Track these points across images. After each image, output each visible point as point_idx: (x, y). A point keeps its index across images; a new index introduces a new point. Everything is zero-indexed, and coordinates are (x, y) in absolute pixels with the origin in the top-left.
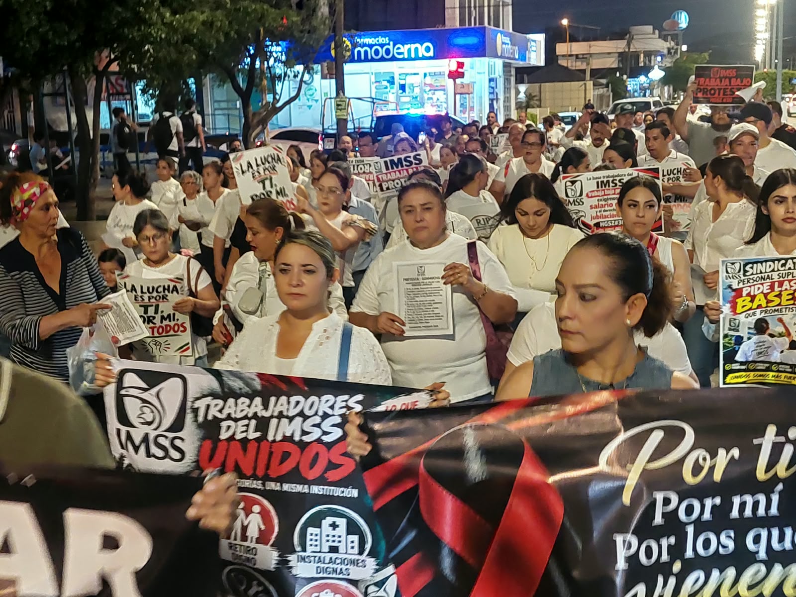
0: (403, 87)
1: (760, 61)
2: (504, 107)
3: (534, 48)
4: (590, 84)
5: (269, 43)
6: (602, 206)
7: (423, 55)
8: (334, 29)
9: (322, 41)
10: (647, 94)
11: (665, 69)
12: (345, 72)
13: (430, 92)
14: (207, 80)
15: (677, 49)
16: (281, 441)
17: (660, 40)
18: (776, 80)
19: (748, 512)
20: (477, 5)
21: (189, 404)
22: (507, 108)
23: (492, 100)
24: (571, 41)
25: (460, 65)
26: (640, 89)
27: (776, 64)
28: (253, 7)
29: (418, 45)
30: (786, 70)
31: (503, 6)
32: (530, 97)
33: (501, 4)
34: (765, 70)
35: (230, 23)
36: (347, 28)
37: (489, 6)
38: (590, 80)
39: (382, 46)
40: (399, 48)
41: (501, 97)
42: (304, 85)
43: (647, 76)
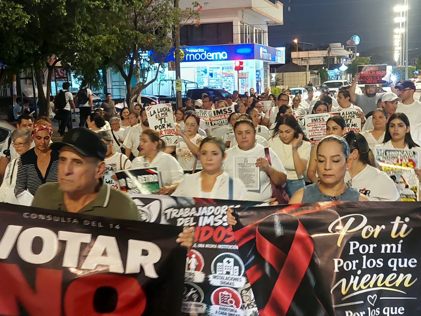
0: (211, 75)
1: (397, 61)
2: (264, 85)
3: (279, 55)
4: (309, 73)
5: (140, 51)
6: (314, 130)
7: (222, 58)
8: (175, 45)
9: (168, 51)
10: (339, 78)
11: (348, 65)
12: (181, 67)
13: (225, 77)
14: (109, 71)
15: (354, 55)
16: (205, 226)
17: (345, 50)
18: (405, 71)
19: (388, 251)
20: (250, 32)
21: (162, 212)
22: (266, 85)
23: (258, 81)
24: (299, 51)
25: (241, 63)
26: (335, 76)
27: (405, 63)
28: (131, 33)
29: (219, 53)
30: (411, 66)
31: (263, 33)
32: (277, 80)
33: (262, 32)
34: (400, 66)
35: (119, 41)
36: (182, 44)
37: (256, 33)
38: (309, 71)
39: (200, 53)
40: (209, 55)
41: (263, 80)
42: (159, 73)
43: (339, 69)
